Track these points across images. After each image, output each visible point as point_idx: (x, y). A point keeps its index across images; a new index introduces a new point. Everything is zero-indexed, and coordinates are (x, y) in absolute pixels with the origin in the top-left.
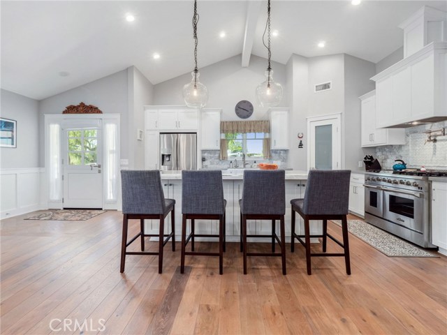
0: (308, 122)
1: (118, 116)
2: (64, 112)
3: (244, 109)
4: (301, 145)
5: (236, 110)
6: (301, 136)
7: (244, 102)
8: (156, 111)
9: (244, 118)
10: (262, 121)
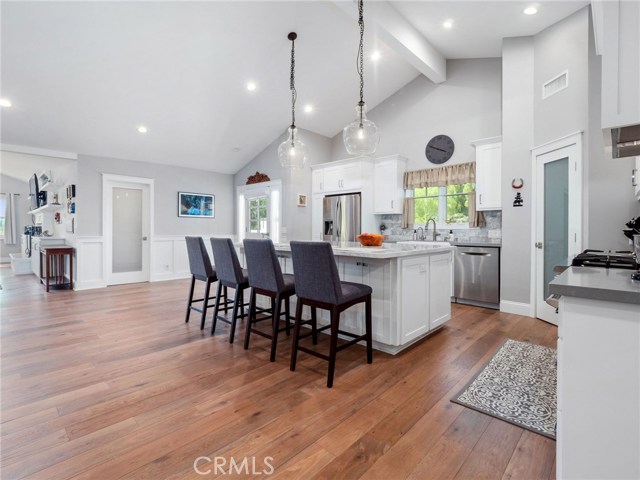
0: (534, 157)
1: (279, 182)
2: (248, 183)
3: (440, 149)
4: (518, 201)
5: (427, 152)
6: (517, 184)
7: (439, 138)
8: (321, 170)
9: (440, 162)
10: (467, 164)
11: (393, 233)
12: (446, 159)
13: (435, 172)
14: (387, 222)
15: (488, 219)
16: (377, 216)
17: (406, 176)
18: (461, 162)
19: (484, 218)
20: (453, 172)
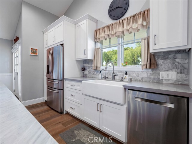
3: (118, 7)
9: (118, 18)
10: (140, 13)
11: (89, 73)
12: (123, 14)
13: (115, 26)
14: (87, 66)
15: (160, 62)
16: (78, 61)
17: (96, 32)
18: (134, 14)
19: (155, 61)
20: (128, 24)
